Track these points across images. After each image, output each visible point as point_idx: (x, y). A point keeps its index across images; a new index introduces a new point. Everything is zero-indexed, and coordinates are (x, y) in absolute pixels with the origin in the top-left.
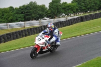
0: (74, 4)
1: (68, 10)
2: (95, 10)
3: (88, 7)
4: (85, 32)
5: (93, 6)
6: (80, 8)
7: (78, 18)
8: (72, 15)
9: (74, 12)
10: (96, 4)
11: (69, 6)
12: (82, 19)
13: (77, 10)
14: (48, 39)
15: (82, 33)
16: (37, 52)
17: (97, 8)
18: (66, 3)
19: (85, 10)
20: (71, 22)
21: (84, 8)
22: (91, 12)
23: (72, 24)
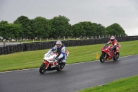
0: (17, 25)
1: (8, 32)
2: (44, 38)
3: (36, 32)
4: (26, 66)
5: (43, 32)
6: (25, 31)
7: (20, 45)
8: (13, 40)
9: (16, 37)
10: (47, 29)
11: (10, 27)
12: (25, 48)
13: (20, 34)
14: (56, 56)
15: (23, 67)
16: (46, 68)
17: (48, 35)
18: (6, 22)
19: (31, 35)
20: (10, 50)
21: (30, 33)
22: (39, 40)
23: (11, 53)
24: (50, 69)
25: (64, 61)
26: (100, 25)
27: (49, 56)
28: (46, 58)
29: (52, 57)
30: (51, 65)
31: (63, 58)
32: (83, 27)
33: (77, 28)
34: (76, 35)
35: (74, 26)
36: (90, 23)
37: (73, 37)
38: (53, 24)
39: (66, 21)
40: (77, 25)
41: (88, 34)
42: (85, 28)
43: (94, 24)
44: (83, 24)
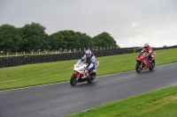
3: (2, 44)
5: (11, 43)
22: (6, 54)
24: (81, 80)
25: (95, 71)
26: (85, 34)
27: (79, 67)
28: (76, 69)
29: (82, 67)
30: (81, 75)
31: (93, 68)
32: (63, 37)
33: (55, 38)
34: (54, 48)
35: (52, 36)
36: (72, 32)
37: (51, 50)
38: (24, 33)
39: (42, 29)
40: (56, 34)
41: (70, 46)
42: (65, 39)
43: (78, 33)
44: (63, 33)
